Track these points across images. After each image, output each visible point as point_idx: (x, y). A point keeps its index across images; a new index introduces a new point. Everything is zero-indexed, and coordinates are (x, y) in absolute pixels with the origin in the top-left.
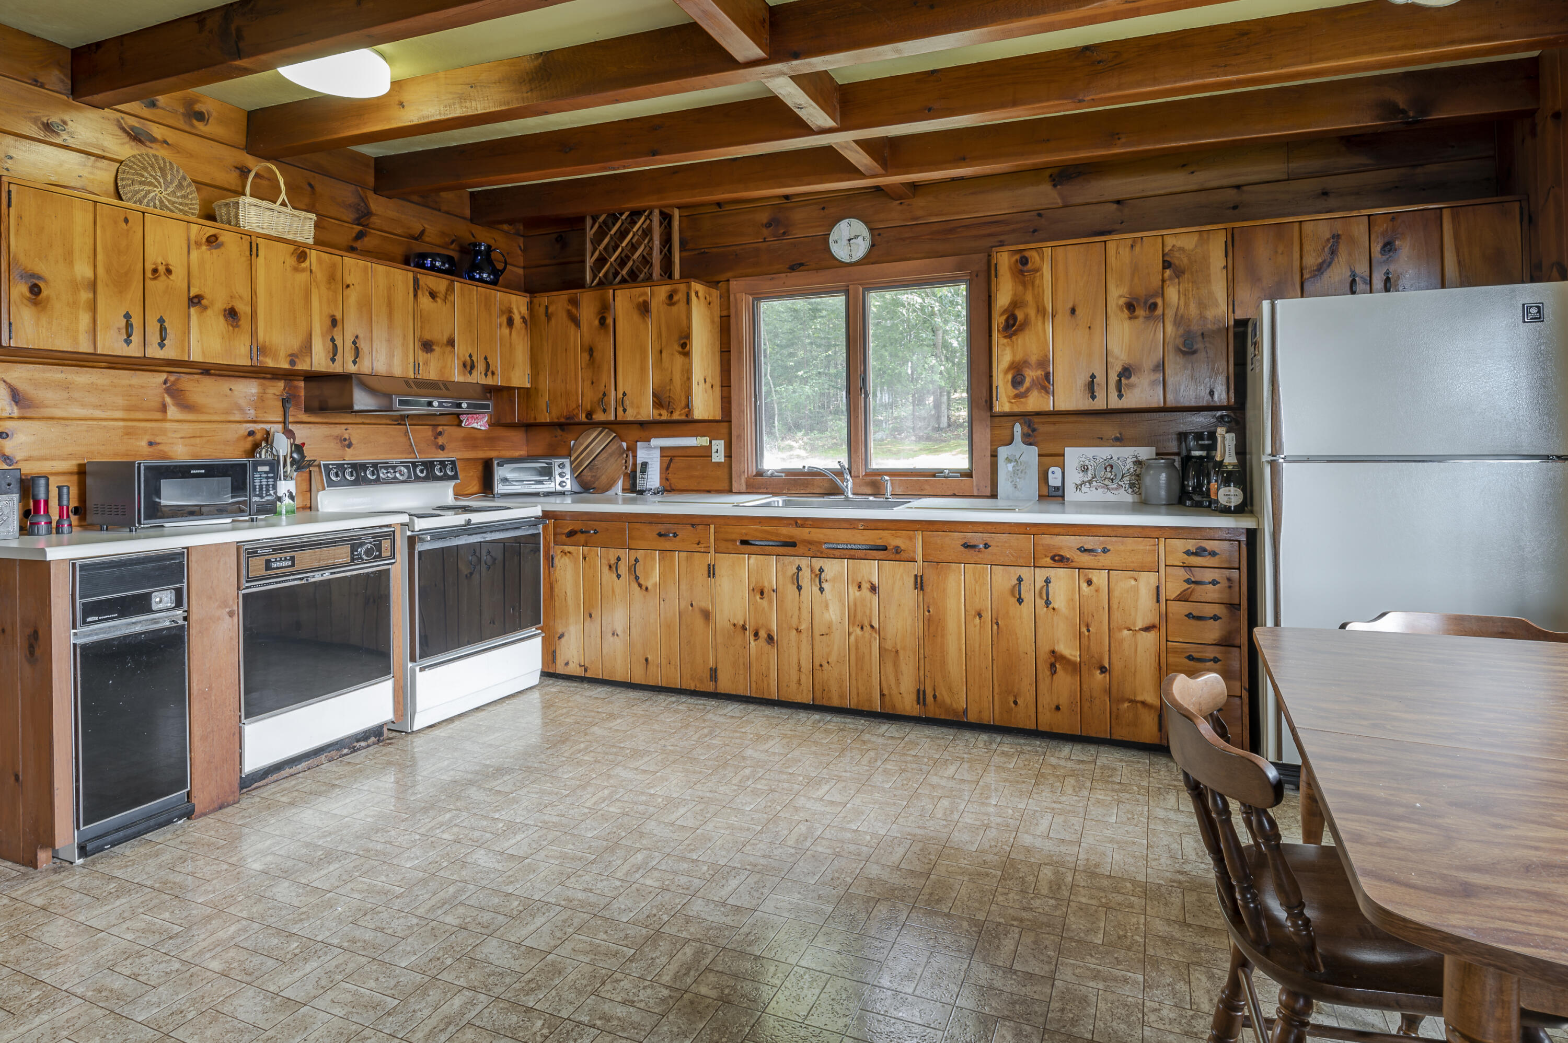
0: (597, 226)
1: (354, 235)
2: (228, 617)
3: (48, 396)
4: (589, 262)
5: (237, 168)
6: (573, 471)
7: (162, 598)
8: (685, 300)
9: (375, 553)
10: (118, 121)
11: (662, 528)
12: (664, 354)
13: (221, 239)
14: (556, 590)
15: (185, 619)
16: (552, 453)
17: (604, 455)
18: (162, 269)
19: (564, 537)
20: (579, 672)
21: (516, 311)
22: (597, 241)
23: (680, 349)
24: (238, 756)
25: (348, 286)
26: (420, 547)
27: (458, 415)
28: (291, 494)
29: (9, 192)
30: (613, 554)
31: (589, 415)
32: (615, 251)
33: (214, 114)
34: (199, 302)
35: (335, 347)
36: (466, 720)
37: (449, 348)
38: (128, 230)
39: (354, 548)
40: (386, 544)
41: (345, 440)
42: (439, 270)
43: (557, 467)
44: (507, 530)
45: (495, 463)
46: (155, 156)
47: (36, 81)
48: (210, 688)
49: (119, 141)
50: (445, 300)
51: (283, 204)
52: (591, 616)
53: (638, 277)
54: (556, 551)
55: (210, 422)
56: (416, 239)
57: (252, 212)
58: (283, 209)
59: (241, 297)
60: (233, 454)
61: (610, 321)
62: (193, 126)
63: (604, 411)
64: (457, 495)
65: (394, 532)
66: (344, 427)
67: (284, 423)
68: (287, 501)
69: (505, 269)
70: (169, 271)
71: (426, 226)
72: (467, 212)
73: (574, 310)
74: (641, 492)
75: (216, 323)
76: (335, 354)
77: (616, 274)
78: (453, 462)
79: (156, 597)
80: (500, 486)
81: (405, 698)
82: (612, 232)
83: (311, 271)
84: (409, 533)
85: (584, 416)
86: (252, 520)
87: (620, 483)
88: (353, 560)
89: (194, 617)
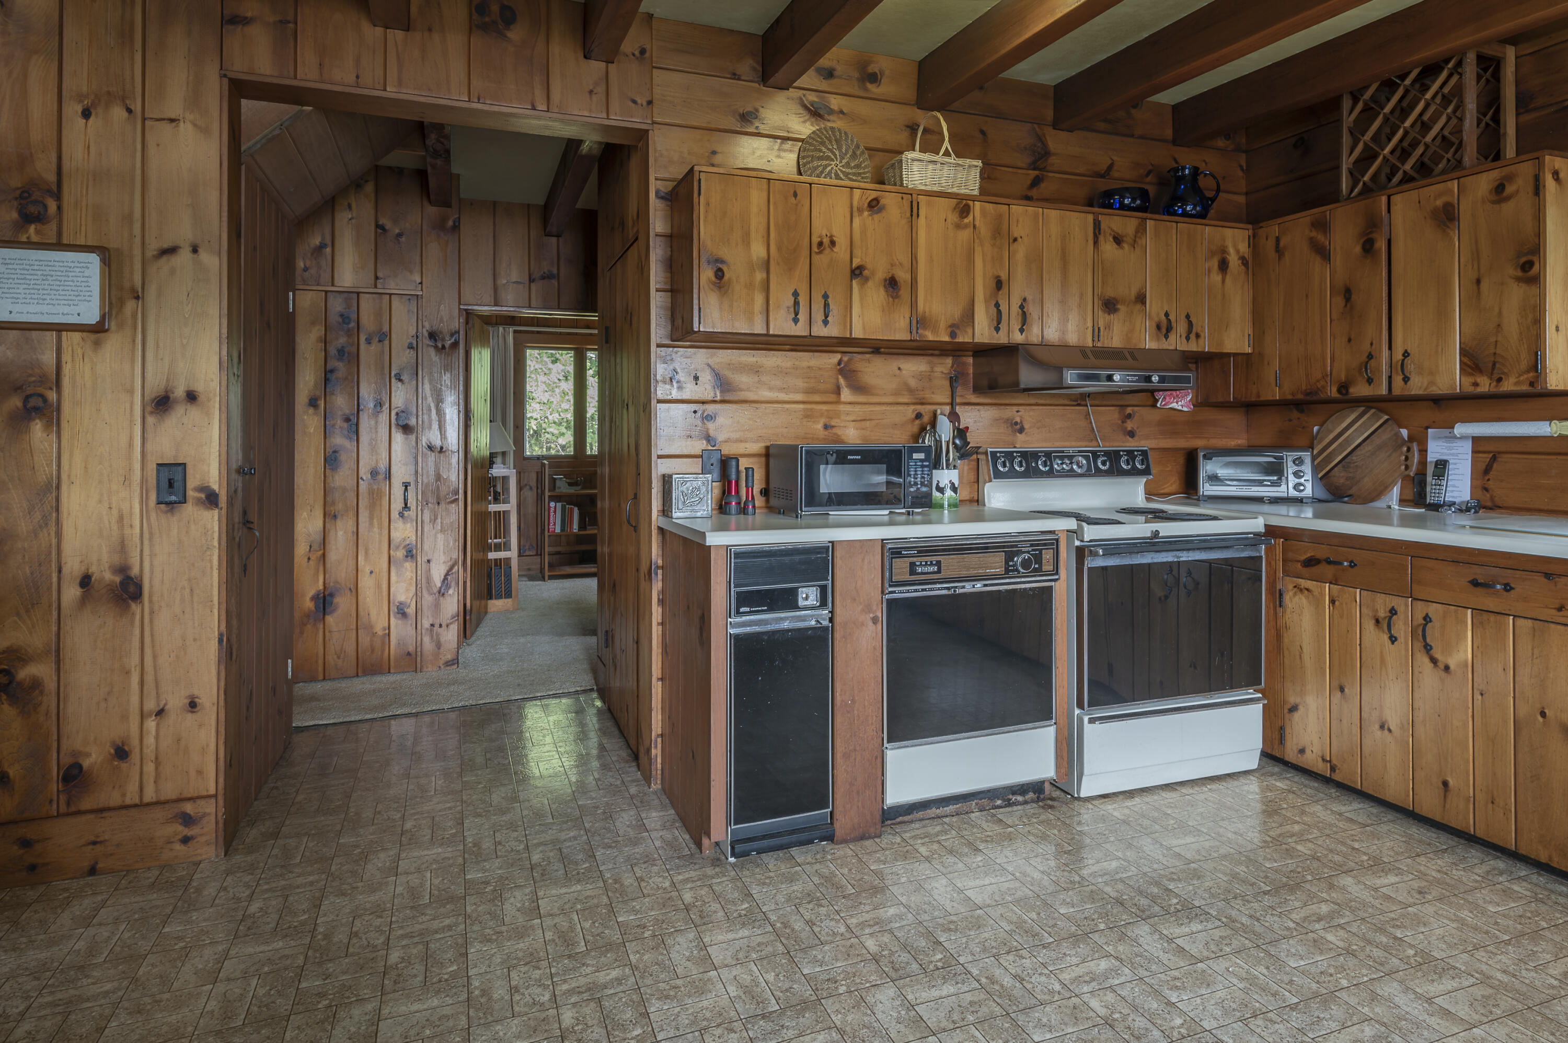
0: (1360, 106)
1: (1029, 182)
2: (871, 623)
3: (743, 379)
4: (1346, 163)
5: (908, 126)
6: (1315, 469)
7: (808, 595)
8: (1530, 189)
9: (1034, 564)
10: (801, 99)
11: (1480, 574)
12: (1485, 285)
13: (883, 202)
14: (1286, 640)
15: (831, 620)
16: (1285, 443)
17: (1367, 448)
18: (826, 241)
19: (1299, 565)
20: (1322, 768)
21: (1231, 250)
22: (1357, 131)
23: (1519, 273)
24: (880, 783)
25: (1015, 240)
26: (1090, 563)
27: (1152, 392)
28: (953, 484)
29: (700, 180)
30: (1382, 603)
31: (1343, 388)
32: (1390, 140)
33: (887, 73)
34: (861, 273)
35: (999, 313)
36: (1149, 798)
37: (1138, 306)
38: (797, 205)
39: (1010, 557)
40: (1047, 555)
41: (1016, 423)
42: (1129, 208)
43: (1290, 464)
44: (1211, 548)
45: (1201, 454)
46: (832, 129)
47: (734, 74)
48: (853, 701)
49: (802, 120)
50: (1133, 245)
51: (947, 154)
52: (1342, 689)
53: (1433, 170)
54: (1287, 584)
55: (879, 404)
56: (1102, 176)
57: (915, 168)
58: (947, 159)
59: (901, 264)
60: (898, 438)
61: (1381, 245)
62: (866, 90)
63: (1370, 381)
64: (1150, 494)
65: (1057, 540)
66: (1015, 408)
67: (952, 404)
68: (949, 493)
69: (1216, 197)
70: (833, 243)
71: (1115, 158)
72: (1169, 133)
73: (1320, 237)
74: (1435, 507)
75: (876, 295)
76: (999, 322)
77: (1394, 171)
78: (1144, 453)
79: (802, 593)
80: (1207, 486)
81: (1070, 752)
82: (1387, 109)
83: (974, 227)
84: (1077, 543)
85: (1334, 389)
86: (908, 513)
87: (1396, 491)
88: (1007, 571)
89: (838, 620)
